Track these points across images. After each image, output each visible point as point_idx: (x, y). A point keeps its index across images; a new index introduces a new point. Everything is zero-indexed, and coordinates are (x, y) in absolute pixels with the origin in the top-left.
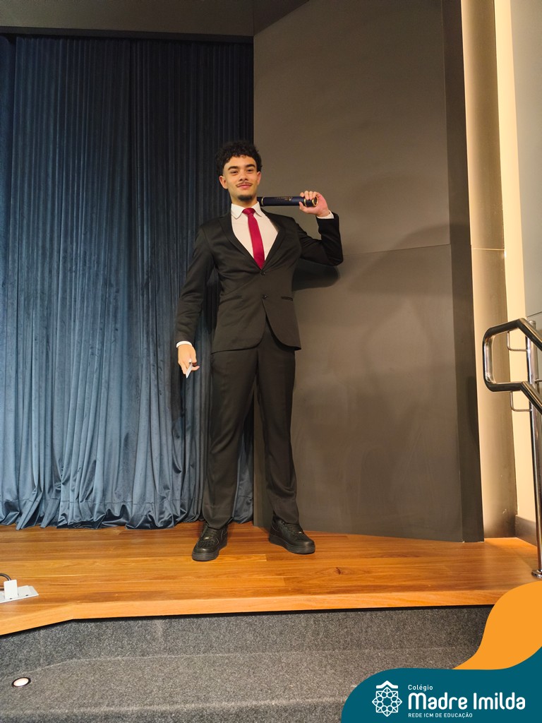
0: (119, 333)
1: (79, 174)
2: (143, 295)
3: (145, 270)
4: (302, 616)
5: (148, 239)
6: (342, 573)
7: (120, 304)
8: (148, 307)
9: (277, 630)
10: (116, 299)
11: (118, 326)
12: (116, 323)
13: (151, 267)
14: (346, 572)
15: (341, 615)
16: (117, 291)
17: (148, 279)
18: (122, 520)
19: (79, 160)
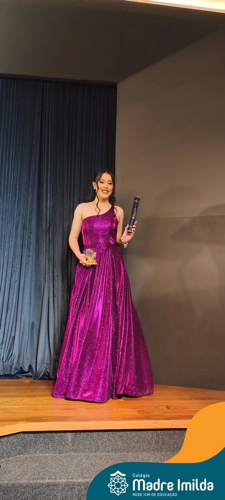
0: (31, 258)
1: (9, 161)
2: (46, 236)
3: (48, 221)
4: (150, 432)
5: (50, 202)
6: (170, 409)
7: (32, 240)
8: (49, 243)
9: (135, 440)
10: (29, 237)
11: (31, 254)
13: (52, 219)
14: (172, 408)
15: (171, 432)
16: (31, 233)
17: (49, 226)
18: (30, 374)
19: (9, 154)
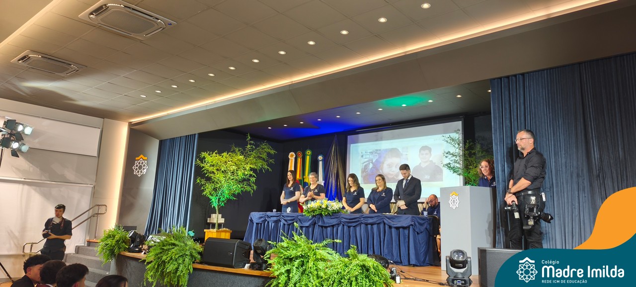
0: (586, 198)
1: (559, 127)
2: (597, 180)
5: (597, 154)
7: (586, 185)
8: (601, 187)
10: (583, 183)
11: (586, 195)
12: (584, 194)
16: (584, 179)
17: (599, 173)
19: (559, 121)
